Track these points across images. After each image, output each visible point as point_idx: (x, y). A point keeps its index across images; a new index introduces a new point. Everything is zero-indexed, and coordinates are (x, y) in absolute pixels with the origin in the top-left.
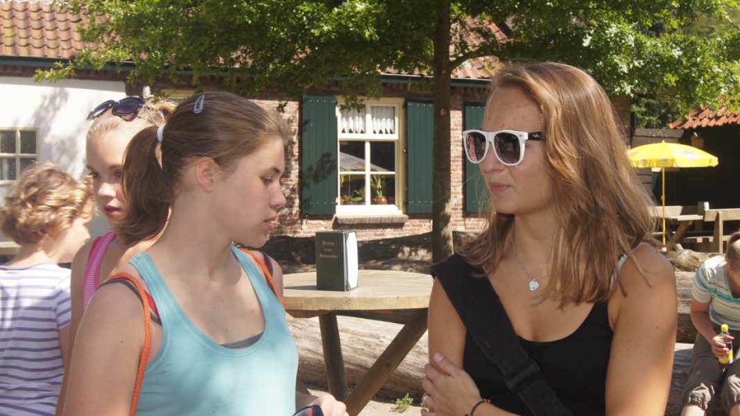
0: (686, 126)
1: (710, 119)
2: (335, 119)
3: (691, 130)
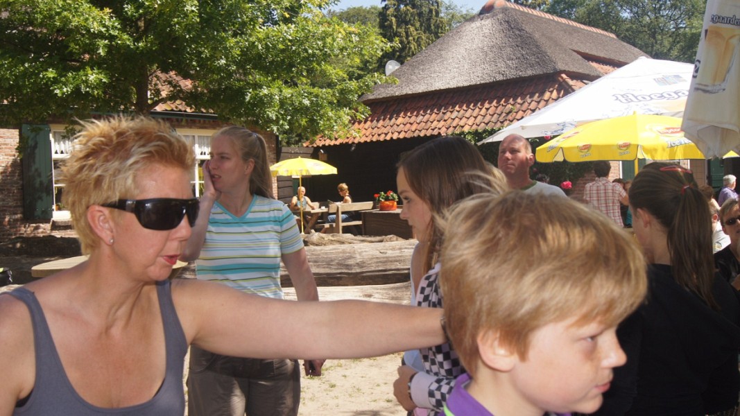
0: (315, 145)
1: (331, 140)
2: (50, 143)
3: (318, 148)
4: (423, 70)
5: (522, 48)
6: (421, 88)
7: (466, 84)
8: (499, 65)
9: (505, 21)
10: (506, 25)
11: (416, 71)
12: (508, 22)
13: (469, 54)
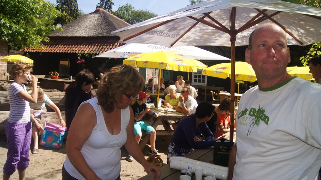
0: (25, 51)
1: (32, 50)
3: (26, 52)
4: (71, 29)
5: (109, 26)
6: (70, 35)
7: (87, 36)
8: (100, 31)
10: (103, 18)
11: (69, 28)
12: (104, 16)
13: (89, 26)
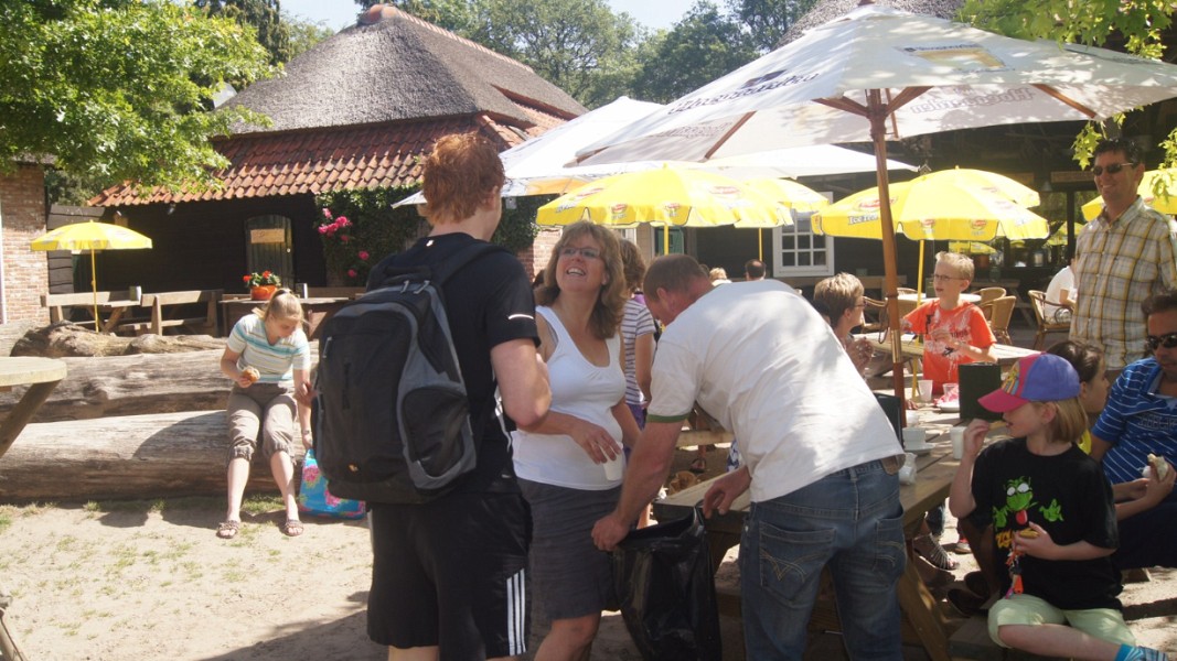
3: (113, 208)
5: (426, 76)
8: (393, 97)
9: (399, 37)
10: (399, 43)
